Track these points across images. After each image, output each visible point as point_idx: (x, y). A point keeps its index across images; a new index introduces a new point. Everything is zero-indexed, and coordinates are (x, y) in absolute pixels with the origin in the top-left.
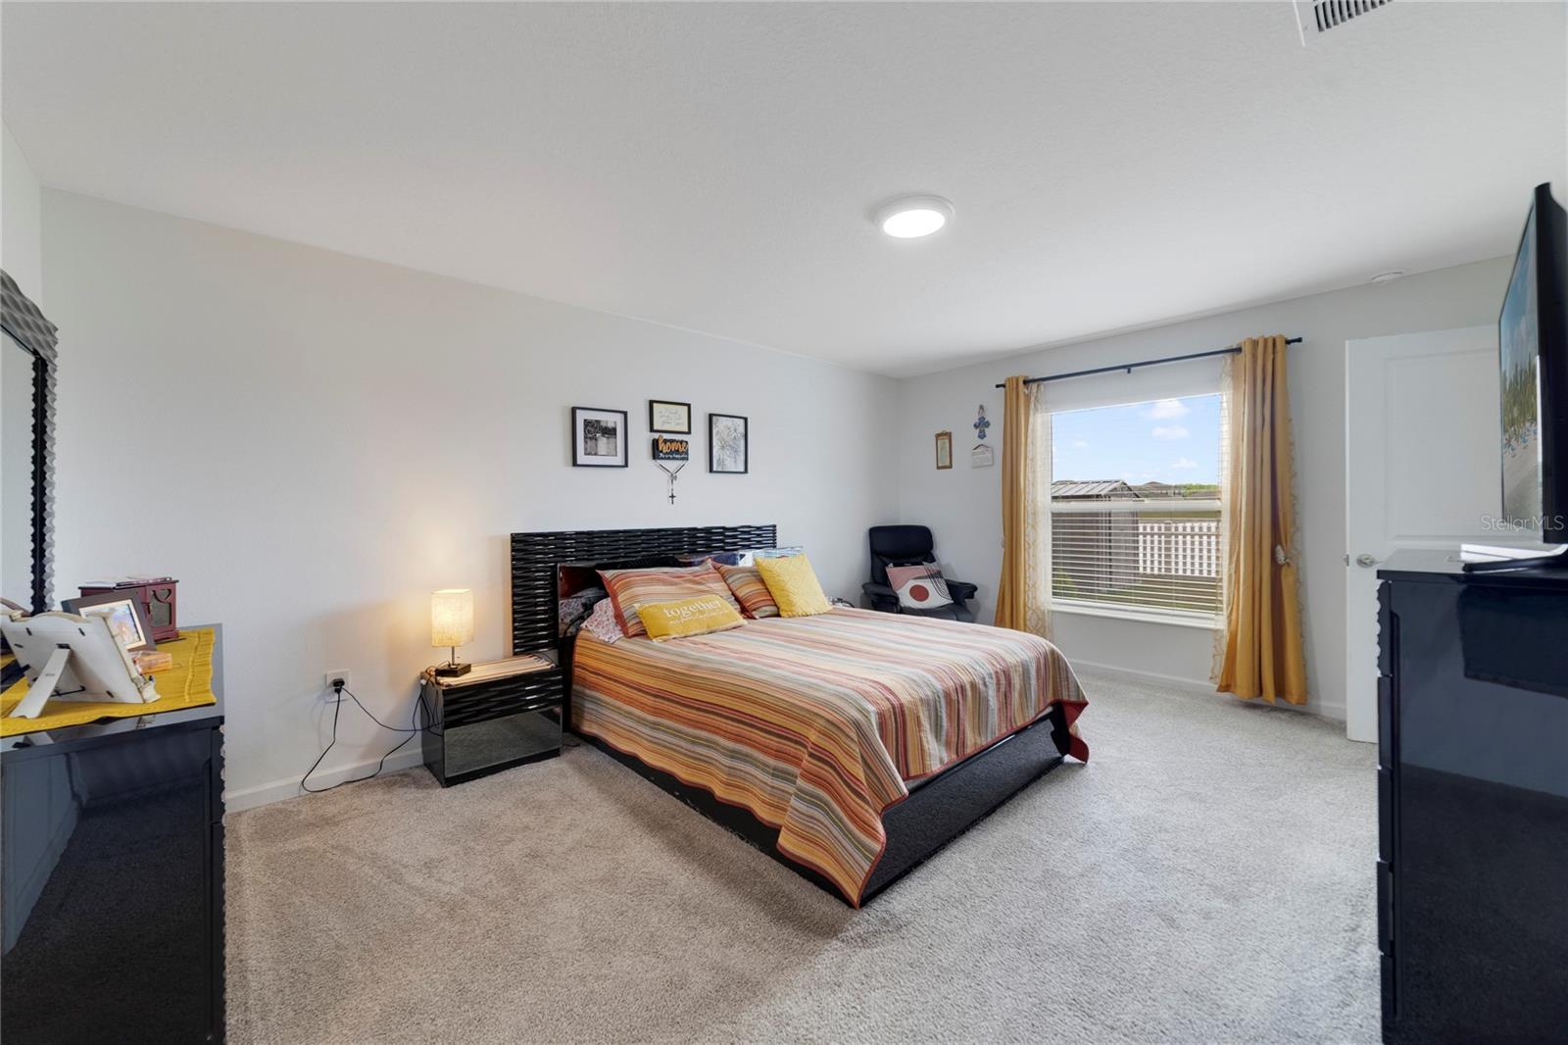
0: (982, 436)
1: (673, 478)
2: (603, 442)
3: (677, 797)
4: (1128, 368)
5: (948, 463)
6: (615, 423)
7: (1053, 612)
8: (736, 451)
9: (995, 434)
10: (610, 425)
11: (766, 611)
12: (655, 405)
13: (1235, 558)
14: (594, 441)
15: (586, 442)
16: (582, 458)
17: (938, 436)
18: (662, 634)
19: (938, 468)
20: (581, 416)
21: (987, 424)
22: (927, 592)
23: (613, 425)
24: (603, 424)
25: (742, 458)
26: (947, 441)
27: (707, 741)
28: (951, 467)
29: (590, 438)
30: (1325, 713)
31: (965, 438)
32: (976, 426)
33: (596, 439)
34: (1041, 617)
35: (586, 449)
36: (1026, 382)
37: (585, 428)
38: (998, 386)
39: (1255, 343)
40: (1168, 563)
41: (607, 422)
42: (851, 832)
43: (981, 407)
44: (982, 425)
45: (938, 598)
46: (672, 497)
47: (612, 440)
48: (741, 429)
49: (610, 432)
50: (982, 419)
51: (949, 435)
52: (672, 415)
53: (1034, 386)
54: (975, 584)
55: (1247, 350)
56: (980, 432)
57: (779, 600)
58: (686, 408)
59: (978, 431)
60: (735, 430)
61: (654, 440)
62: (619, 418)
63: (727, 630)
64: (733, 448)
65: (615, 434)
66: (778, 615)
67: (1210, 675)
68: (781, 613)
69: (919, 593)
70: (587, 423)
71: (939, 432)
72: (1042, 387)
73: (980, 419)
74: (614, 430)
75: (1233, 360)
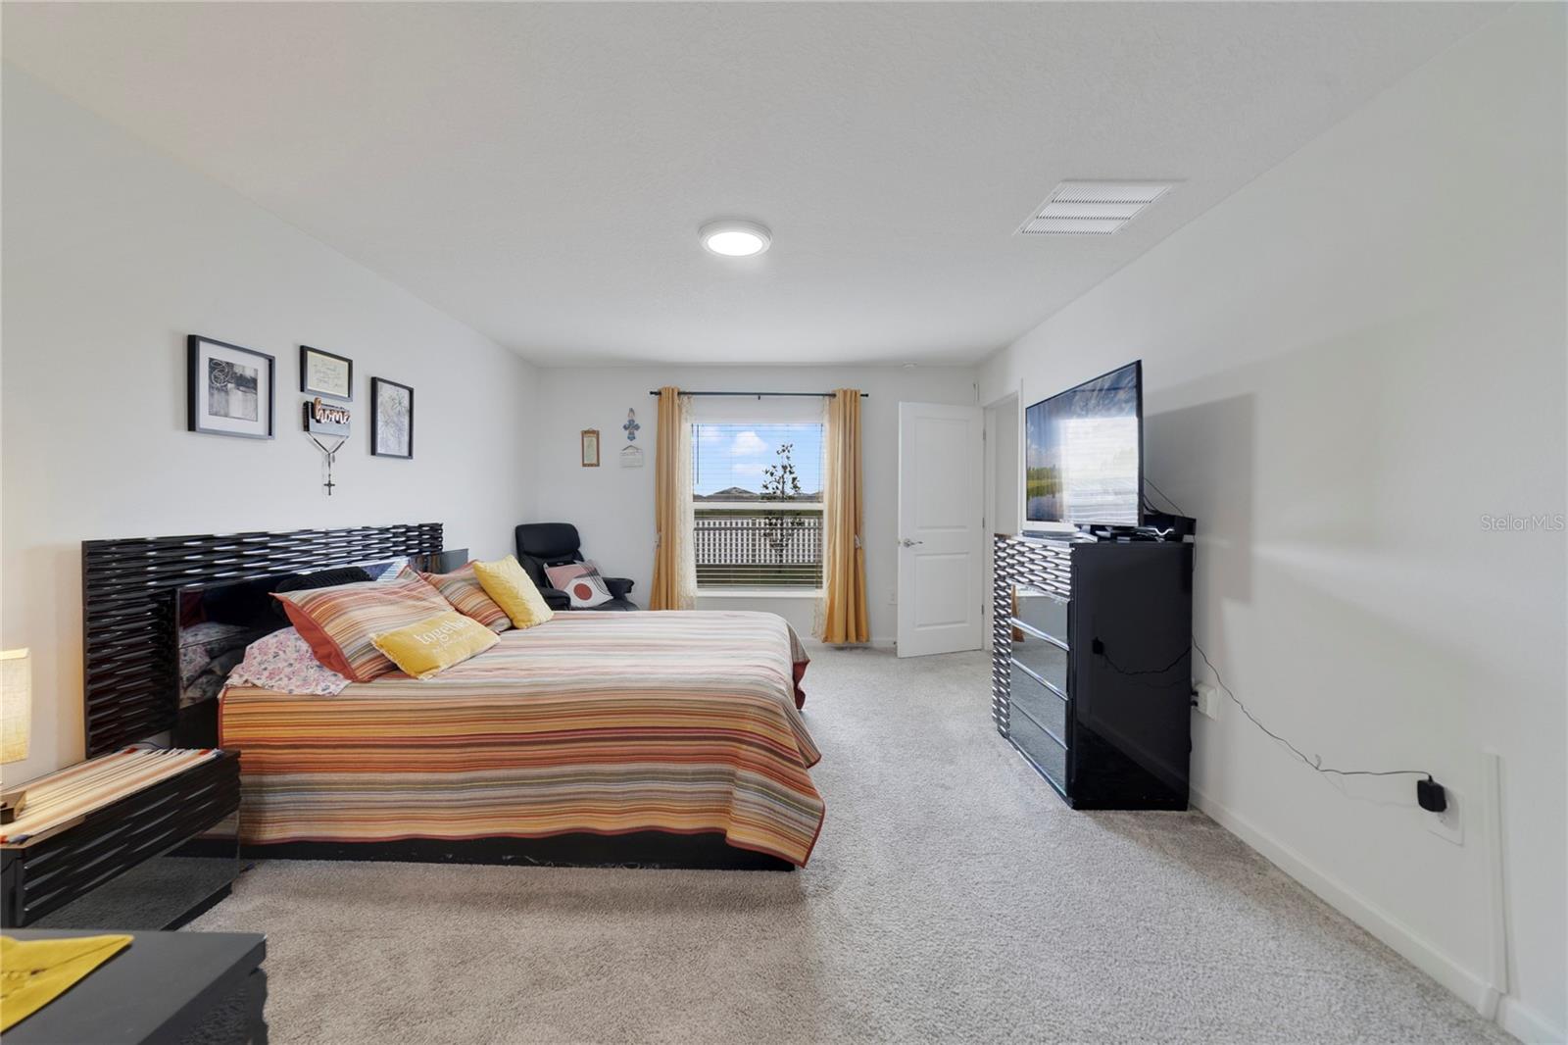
0: (632, 437)
1: (330, 459)
2: (237, 397)
3: (512, 862)
4: (759, 395)
5: (595, 461)
6: (256, 371)
7: (699, 597)
8: (400, 430)
9: (646, 437)
10: (249, 373)
11: (503, 625)
12: (309, 353)
13: (832, 546)
14: (223, 394)
15: (211, 395)
16: (204, 419)
17: (585, 433)
18: (430, 667)
19: (584, 465)
20: (205, 352)
21: (637, 427)
22: (590, 590)
23: (253, 375)
24: (238, 370)
25: (406, 438)
26: (595, 440)
27: (576, 775)
28: (598, 465)
29: (217, 389)
30: (875, 645)
31: (613, 440)
32: (625, 428)
33: (227, 392)
34: (690, 602)
35: (211, 406)
36: (679, 394)
37: (211, 373)
38: (652, 393)
39: (845, 392)
40: (754, 556)
41: (244, 367)
42: (798, 801)
43: (632, 410)
44: (631, 427)
45: (601, 596)
46: (329, 485)
47: (250, 396)
48: (406, 402)
49: (248, 384)
50: (631, 421)
51: (596, 433)
52: (329, 372)
53: (685, 398)
54: (632, 579)
55: (840, 396)
56: (630, 434)
57: (512, 609)
58: (346, 364)
59: (627, 432)
60: (400, 404)
61: (306, 404)
62: (261, 366)
63: (485, 652)
64: (397, 425)
65: (255, 388)
66: (513, 628)
67: (812, 632)
68: (515, 624)
69: (584, 592)
70: (214, 365)
71: (585, 429)
72: (692, 400)
73: (630, 421)
74: (254, 381)
75: (830, 402)
